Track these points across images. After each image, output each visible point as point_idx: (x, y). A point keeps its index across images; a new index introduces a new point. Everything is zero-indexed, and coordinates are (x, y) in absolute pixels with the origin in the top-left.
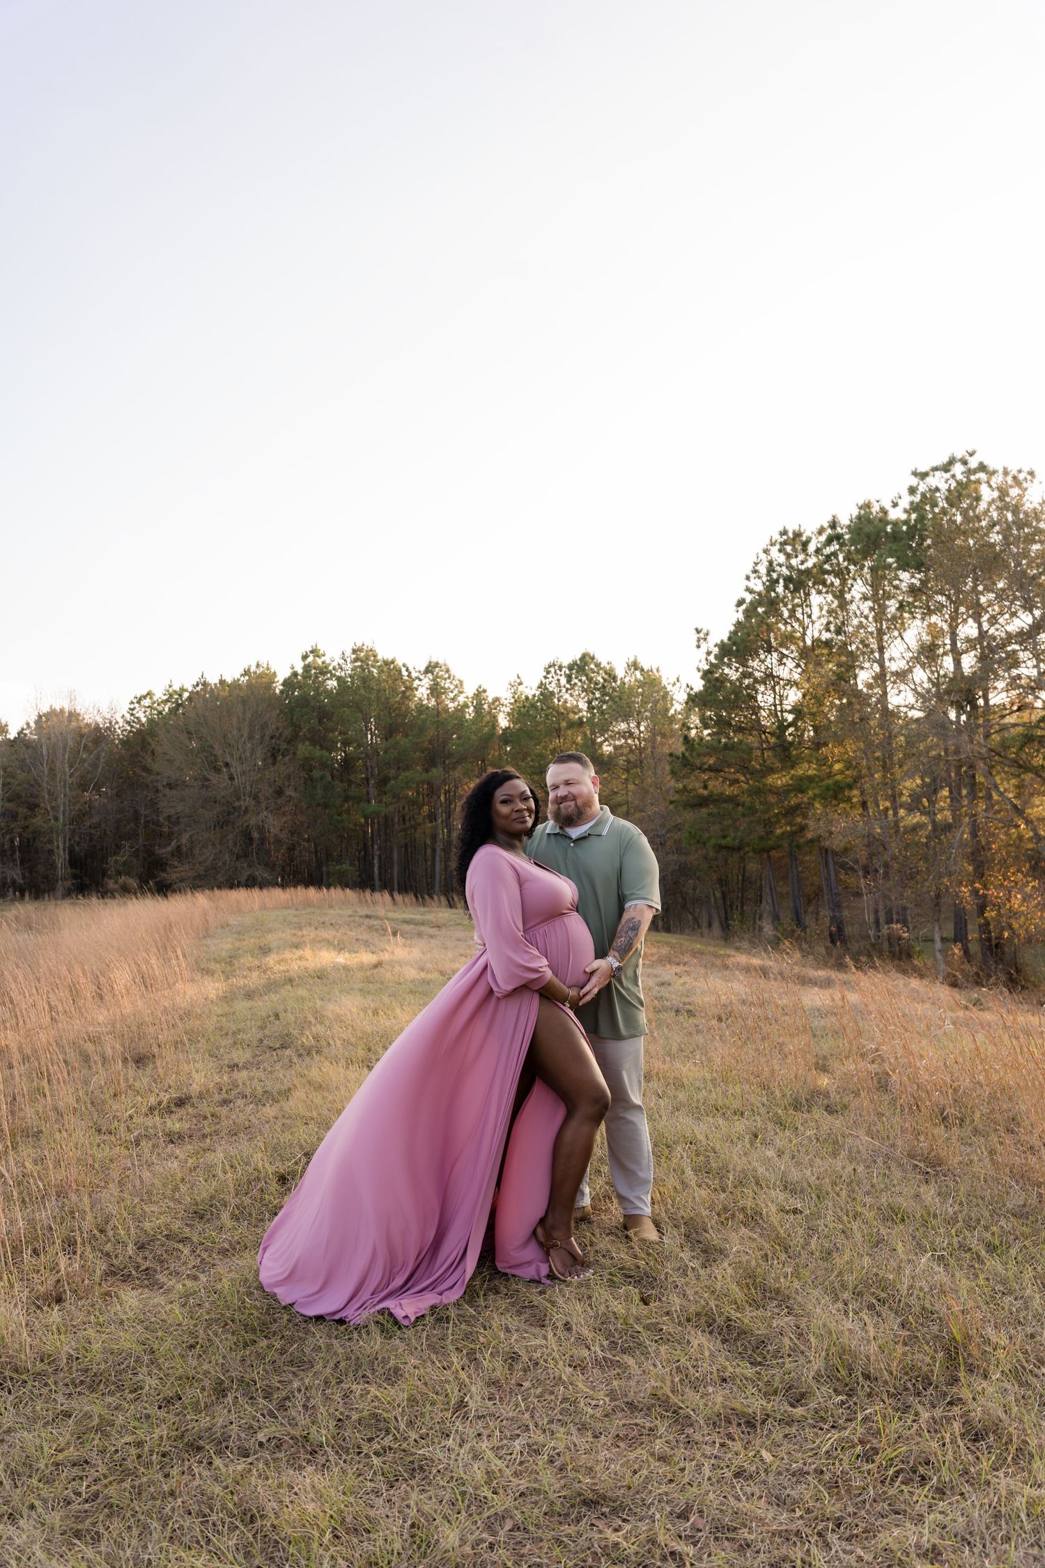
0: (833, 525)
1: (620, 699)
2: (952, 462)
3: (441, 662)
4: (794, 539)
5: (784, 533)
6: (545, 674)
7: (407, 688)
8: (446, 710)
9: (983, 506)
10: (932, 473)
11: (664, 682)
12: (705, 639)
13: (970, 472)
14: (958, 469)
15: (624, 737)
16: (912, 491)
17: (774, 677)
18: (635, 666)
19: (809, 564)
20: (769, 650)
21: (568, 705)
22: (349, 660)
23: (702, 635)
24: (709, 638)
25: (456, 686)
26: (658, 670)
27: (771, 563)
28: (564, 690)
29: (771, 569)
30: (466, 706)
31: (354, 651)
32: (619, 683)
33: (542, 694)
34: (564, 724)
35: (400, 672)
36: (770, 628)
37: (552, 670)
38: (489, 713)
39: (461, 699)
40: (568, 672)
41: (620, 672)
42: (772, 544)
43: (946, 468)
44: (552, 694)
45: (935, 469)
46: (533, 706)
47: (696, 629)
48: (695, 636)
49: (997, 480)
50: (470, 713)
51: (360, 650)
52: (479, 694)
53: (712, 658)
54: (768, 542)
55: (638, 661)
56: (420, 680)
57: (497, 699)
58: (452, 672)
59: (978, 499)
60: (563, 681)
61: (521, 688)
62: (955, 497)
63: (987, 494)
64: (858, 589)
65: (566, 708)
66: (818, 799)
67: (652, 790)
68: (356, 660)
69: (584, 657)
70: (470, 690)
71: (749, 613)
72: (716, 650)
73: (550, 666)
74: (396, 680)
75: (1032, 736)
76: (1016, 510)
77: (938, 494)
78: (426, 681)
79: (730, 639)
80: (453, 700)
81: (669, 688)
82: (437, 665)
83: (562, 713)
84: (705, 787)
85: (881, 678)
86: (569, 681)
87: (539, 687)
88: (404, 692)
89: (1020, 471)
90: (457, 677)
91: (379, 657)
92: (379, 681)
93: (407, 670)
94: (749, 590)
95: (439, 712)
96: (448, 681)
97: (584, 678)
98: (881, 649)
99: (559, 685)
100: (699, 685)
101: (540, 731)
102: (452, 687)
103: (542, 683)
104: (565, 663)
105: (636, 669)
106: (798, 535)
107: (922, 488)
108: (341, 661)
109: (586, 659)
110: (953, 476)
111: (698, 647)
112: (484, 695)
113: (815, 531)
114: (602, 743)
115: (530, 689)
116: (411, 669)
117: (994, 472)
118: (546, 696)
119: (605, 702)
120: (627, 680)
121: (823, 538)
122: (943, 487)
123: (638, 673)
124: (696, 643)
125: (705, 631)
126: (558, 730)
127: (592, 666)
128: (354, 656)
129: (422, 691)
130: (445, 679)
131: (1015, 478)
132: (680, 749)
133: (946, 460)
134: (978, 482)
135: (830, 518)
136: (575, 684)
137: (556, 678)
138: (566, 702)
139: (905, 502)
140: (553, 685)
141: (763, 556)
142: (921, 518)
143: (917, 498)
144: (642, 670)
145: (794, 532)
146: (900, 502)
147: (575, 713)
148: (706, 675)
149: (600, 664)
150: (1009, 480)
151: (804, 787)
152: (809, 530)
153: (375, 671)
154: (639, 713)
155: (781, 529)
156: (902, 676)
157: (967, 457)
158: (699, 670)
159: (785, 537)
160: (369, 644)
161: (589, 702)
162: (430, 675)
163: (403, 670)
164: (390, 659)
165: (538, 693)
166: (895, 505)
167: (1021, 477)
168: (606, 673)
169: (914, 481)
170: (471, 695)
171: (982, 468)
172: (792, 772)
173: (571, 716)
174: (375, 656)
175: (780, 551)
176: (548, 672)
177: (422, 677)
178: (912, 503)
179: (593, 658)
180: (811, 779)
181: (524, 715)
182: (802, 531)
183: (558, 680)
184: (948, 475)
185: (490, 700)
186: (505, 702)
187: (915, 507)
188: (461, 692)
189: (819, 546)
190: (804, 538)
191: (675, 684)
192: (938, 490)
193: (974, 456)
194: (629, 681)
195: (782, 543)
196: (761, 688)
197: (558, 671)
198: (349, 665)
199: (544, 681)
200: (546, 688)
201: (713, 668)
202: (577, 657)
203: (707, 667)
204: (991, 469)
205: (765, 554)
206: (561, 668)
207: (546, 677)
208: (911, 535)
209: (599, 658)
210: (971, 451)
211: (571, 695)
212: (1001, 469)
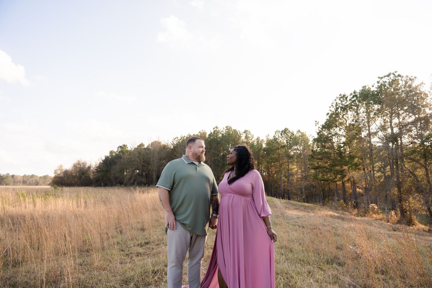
0: (355, 93)
1: (295, 140)
2: (390, 74)
3: (248, 130)
4: (343, 97)
5: (341, 95)
6: (275, 133)
8: (249, 142)
9: (399, 86)
10: (384, 77)
11: (307, 136)
12: (318, 124)
13: (395, 77)
14: (392, 76)
15: (296, 150)
16: (378, 82)
17: (337, 134)
18: (299, 131)
19: (348, 103)
20: (336, 127)
22: (225, 129)
23: (317, 123)
25: (252, 136)
26: (305, 133)
27: (337, 103)
28: (280, 138)
29: (337, 104)
31: (226, 127)
32: (295, 136)
34: (280, 147)
36: (336, 121)
37: (277, 132)
38: (260, 143)
39: (253, 140)
40: (281, 133)
41: (295, 133)
42: (337, 98)
43: (388, 76)
44: (277, 139)
45: (385, 76)
46: (272, 142)
49: (404, 79)
50: (255, 143)
51: (228, 127)
52: (258, 139)
53: (320, 129)
55: (300, 130)
57: (262, 140)
58: (251, 133)
59: (399, 84)
60: (280, 135)
61: (269, 137)
62: (391, 84)
63: (401, 83)
64: (362, 110)
65: (281, 142)
68: (227, 129)
69: (285, 129)
70: (255, 138)
71: (330, 117)
72: (321, 127)
73: (276, 131)
74: (236, 135)
76: (410, 87)
79: (325, 124)
80: (251, 140)
82: (247, 131)
83: (279, 144)
84: (318, 164)
85: (369, 135)
86: (281, 135)
88: (238, 138)
89: (412, 76)
92: (232, 135)
93: (239, 132)
94: (330, 110)
95: (247, 143)
96: (250, 135)
97: (285, 135)
98: (369, 126)
99: (279, 136)
100: (316, 136)
101: (273, 148)
104: (281, 131)
105: (299, 132)
106: (344, 96)
107: (381, 82)
108: (223, 130)
111: (316, 126)
113: (349, 94)
114: (290, 152)
115: (271, 138)
117: (403, 77)
118: (275, 139)
119: (291, 141)
120: (297, 135)
121: (352, 96)
122: (388, 81)
123: (300, 133)
126: (278, 148)
127: (288, 131)
129: (243, 138)
131: (410, 78)
132: (311, 153)
133: (388, 74)
134: (398, 80)
135: (354, 91)
136: (283, 136)
137: (278, 134)
139: (376, 85)
140: (277, 136)
142: (381, 90)
143: (379, 85)
145: (343, 95)
146: (374, 85)
148: (318, 134)
149: (290, 131)
152: (347, 94)
153: (231, 132)
154: (300, 144)
156: (375, 134)
157: (395, 73)
158: (316, 132)
161: (287, 141)
162: (245, 133)
164: (235, 129)
165: (273, 138)
167: (412, 78)
168: (291, 133)
169: (378, 80)
170: (256, 139)
171: (399, 76)
173: (282, 144)
174: (231, 128)
175: (339, 100)
176: (276, 133)
177: (243, 134)
180: (348, 162)
181: (269, 144)
182: (345, 94)
184: (389, 78)
186: (265, 141)
187: (380, 87)
188: (253, 138)
189: (350, 98)
190: (346, 96)
191: (310, 136)
192: (386, 82)
193: (397, 72)
194: (298, 135)
195: (340, 98)
196: (334, 137)
197: (279, 133)
198: (225, 131)
199: (275, 135)
200: (275, 137)
201: (320, 132)
202: (284, 129)
203: (318, 131)
204: (402, 76)
205: (335, 101)
206: (279, 132)
207: (275, 134)
208: (377, 95)
209: (289, 129)
210: (395, 71)
211: (282, 139)
212: (405, 76)
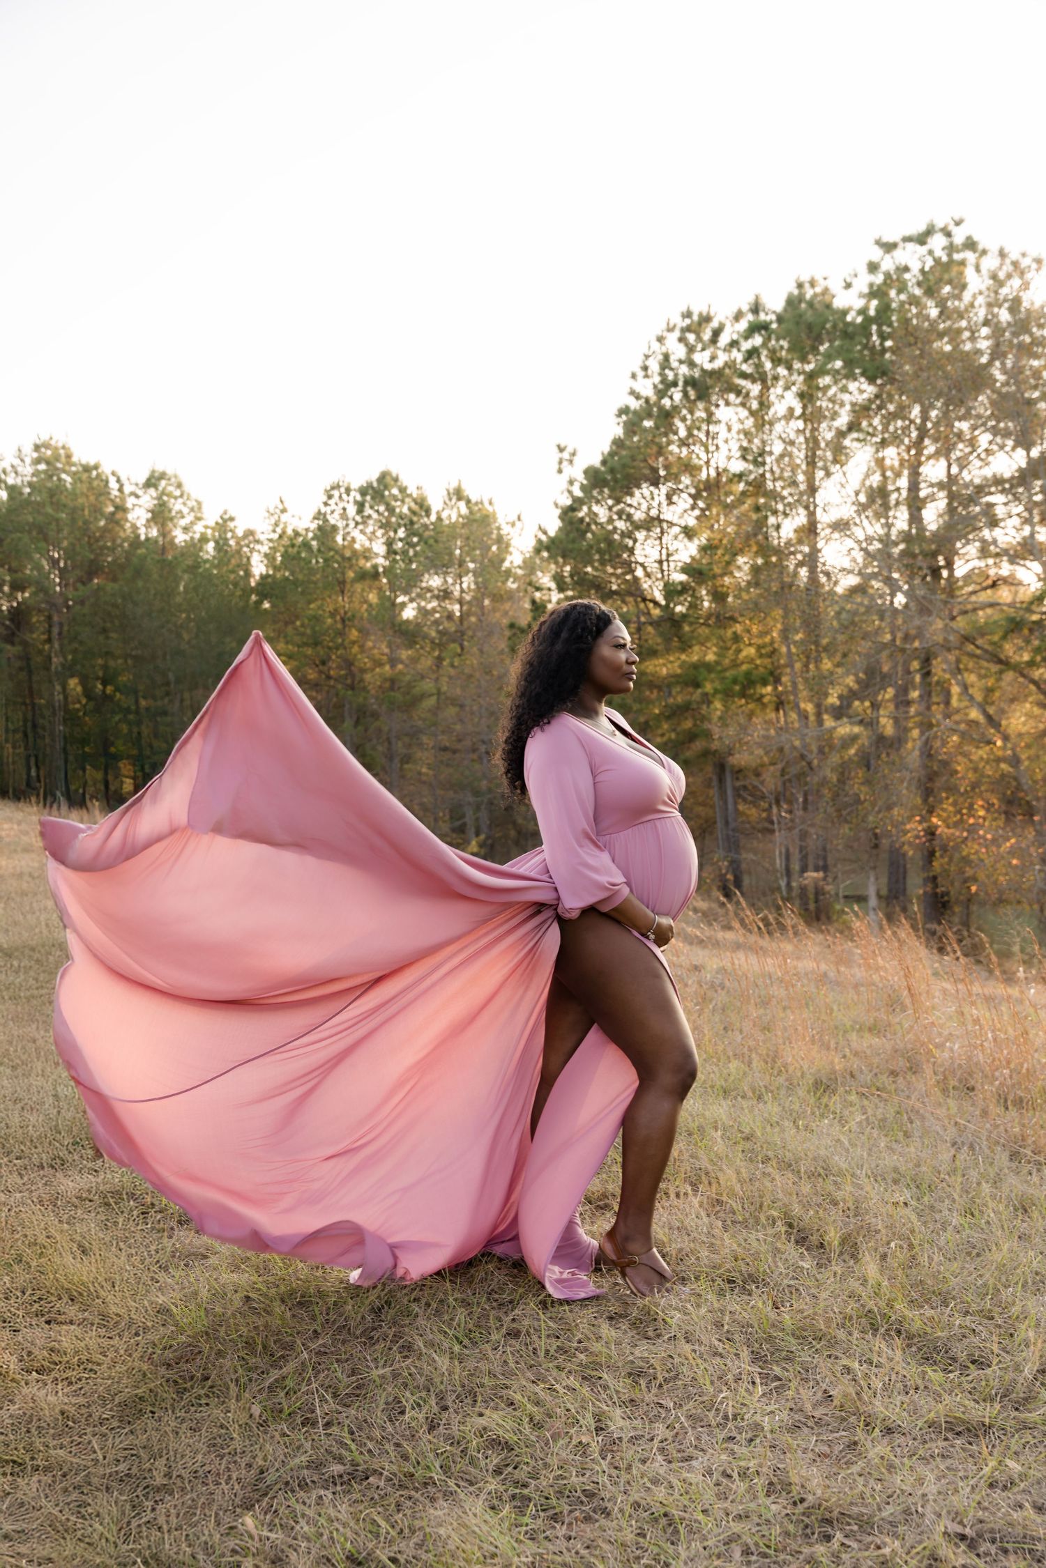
0: (756, 308)
1: (436, 541)
2: (929, 232)
3: (170, 472)
4: (700, 324)
5: (688, 314)
6: (325, 498)
7: (117, 508)
8: (172, 542)
9: (967, 296)
10: (901, 244)
11: (501, 520)
12: (571, 462)
13: (951, 249)
14: (937, 243)
15: (437, 597)
16: (873, 267)
17: (661, 521)
18: (458, 494)
19: (718, 364)
20: (655, 483)
21: (357, 546)
22: (28, 460)
23: (566, 455)
24: (576, 459)
25: (192, 510)
26: (491, 503)
27: (666, 357)
28: (352, 524)
29: (666, 361)
30: (204, 539)
31: (37, 448)
32: (433, 518)
33: (320, 528)
34: (351, 574)
35: (107, 482)
36: (661, 451)
37: (336, 493)
38: (239, 552)
39: (199, 528)
40: (359, 498)
41: (436, 503)
42: (670, 330)
43: (922, 239)
44: (334, 528)
45: (907, 239)
46: (306, 545)
47: (559, 446)
48: (557, 455)
49: (990, 263)
50: (209, 551)
51: (46, 446)
52: (224, 525)
53: (578, 493)
54: (664, 326)
55: (463, 487)
56: (137, 496)
57: (249, 533)
58: (186, 488)
59: (964, 287)
60: (352, 510)
61: (284, 517)
62: (930, 284)
63: (975, 283)
64: (785, 400)
65: (355, 552)
66: (719, 696)
67: (477, 675)
68: (37, 461)
69: (383, 477)
70: (211, 517)
71: (632, 426)
72: (581, 477)
73: (333, 488)
74: (100, 495)
75: (1022, 620)
76: (1015, 305)
77: (907, 276)
78: (148, 500)
79: (604, 462)
80: (186, 529)
81: (506, 529)
82: (163, 476)
83: (349, 557)
85: (810, 530)
86: (360, 510)
87: (315, 518)
88: (113, 514)
89: (1024, 255)
90: (193, 496)
91: (75, 459)
92: (74, 495)
93: (118, 481)
94: (634, 393)
95: (163, 547)
96: (180, 500)
97: (382, 508)
98: (812, 490)
99: (344, 515)
100: (554, 526)
101: (315, 583)
102: (185, 510)
103: (319, 512)
104: (355, 485)
105: (459, 499)
106: (706, 319)
107: (888, 264)
108: (17, 462)
109: (386, 480)
110: (931, 252)
111: (560, 471)
112: (231, 525)
113: (731, 314)
114: (403, 605)
115: (302, 521)
116: (123, 479)
117: (984, 252)
118: (326, 532)
119: (413, 546)
120: (444, 515)
121: (743, 325)
122: (915, 267)
123: (462, 504)
124: (557, 467)
125: (570, 449)
126: (342, 583)
127: (395, 491)
128: (35, 455)
129: (138, 516)
130: (176, 498)
131: (1015, 264)
132: (524, 617)
133: (922, 228)
134: (963, 263)
135: (752, 299)
136: (369, 517)
137: (341, 505)
138: (353, 540)
139: (863, 282)
140: (336, 515)
141: (656, 346)
142: (884, 309)
143: (879, 279)
144: (468, 502)
145: (700, 315)
146: (855, 282)
147: (367, 559)
148: (568, 513)
149: (405, 488)
150: (1008, 267)
151: (700, 678)
152: (722, 314)
153: (69, 479)
154: (461, 563)
155: (685, 309)
156: (841, 526)
157: (952, 227)
158: (556, 505)
159: (688, 321)
160: (59, 439)
161: (389, 543)
162: (152, 491)
163: (112, 481)
164: (92, 463)
165: (313, 526)
166: (848, 286)
167: (1025, 263)
168: (415, 501)
169: (876, 254)
170: (212, 524)
171: (970, 245)
172: (683, 657)
173: (362, 562)
174: (69, 456)
175: (681, 340)
176: (330, 497)
177: (140, 492)
178: (871, 285)
179: (396, 480)
180: (709, 667)
181: (294, 558)
182: (712, 314)
183: (344, 509)
184: (923, 250)
185: (240, 533)
186: (262, 538)
187: (876, 292)
188: (199, 519)
189: (735, 337)
190: (715, 324)
191: (513, 525)
192: (906, 269)
193: (962, 225)
194: (449, 517)
195: (683, 330)
196: (640, 535)
197: (344, 496)
198: (27, 470)
199: (323, 510)
200: (326, 521)
201: (577, 504)
202: (374, 477)
203: (569, 502)
204: (980, 247)
205: (658, 344)
206: (348, 491)
207: (326, 504)
208: (864, 329)
209: (405, 480)
210: (957, 218)
211: (362, 531)
212: (994, 249)
